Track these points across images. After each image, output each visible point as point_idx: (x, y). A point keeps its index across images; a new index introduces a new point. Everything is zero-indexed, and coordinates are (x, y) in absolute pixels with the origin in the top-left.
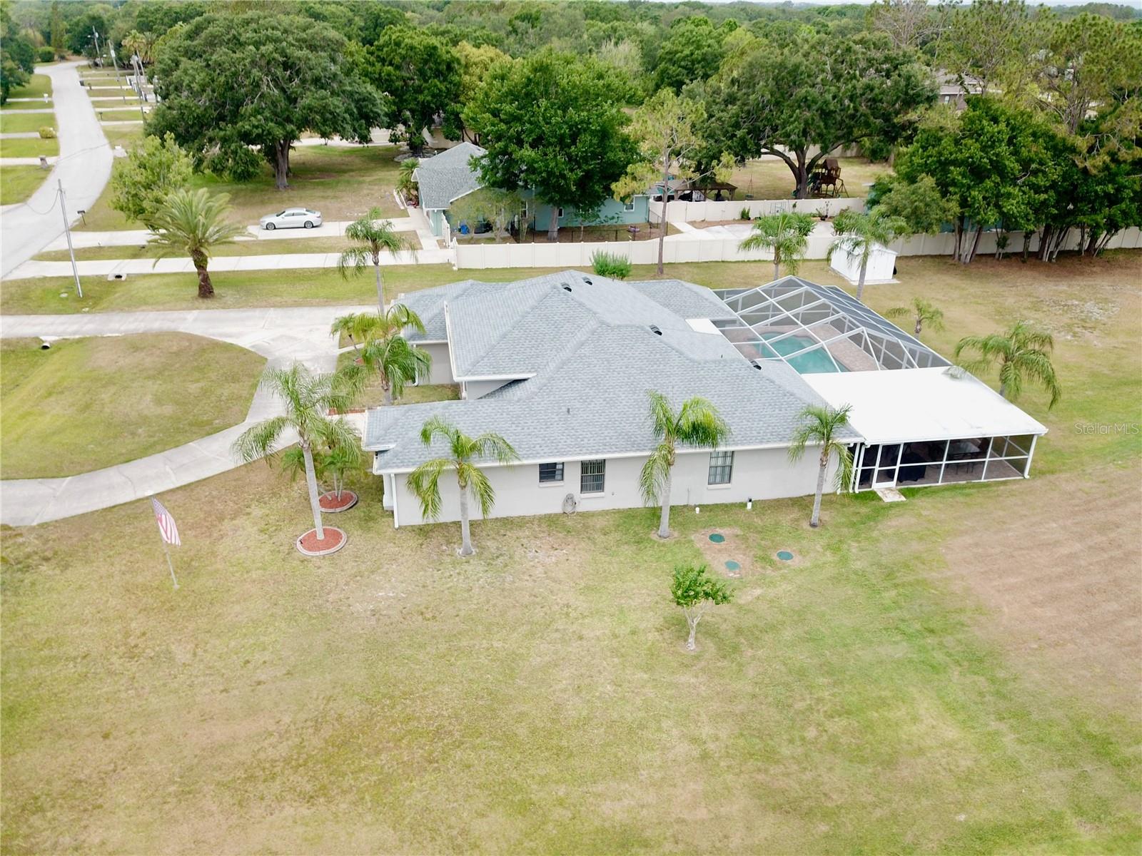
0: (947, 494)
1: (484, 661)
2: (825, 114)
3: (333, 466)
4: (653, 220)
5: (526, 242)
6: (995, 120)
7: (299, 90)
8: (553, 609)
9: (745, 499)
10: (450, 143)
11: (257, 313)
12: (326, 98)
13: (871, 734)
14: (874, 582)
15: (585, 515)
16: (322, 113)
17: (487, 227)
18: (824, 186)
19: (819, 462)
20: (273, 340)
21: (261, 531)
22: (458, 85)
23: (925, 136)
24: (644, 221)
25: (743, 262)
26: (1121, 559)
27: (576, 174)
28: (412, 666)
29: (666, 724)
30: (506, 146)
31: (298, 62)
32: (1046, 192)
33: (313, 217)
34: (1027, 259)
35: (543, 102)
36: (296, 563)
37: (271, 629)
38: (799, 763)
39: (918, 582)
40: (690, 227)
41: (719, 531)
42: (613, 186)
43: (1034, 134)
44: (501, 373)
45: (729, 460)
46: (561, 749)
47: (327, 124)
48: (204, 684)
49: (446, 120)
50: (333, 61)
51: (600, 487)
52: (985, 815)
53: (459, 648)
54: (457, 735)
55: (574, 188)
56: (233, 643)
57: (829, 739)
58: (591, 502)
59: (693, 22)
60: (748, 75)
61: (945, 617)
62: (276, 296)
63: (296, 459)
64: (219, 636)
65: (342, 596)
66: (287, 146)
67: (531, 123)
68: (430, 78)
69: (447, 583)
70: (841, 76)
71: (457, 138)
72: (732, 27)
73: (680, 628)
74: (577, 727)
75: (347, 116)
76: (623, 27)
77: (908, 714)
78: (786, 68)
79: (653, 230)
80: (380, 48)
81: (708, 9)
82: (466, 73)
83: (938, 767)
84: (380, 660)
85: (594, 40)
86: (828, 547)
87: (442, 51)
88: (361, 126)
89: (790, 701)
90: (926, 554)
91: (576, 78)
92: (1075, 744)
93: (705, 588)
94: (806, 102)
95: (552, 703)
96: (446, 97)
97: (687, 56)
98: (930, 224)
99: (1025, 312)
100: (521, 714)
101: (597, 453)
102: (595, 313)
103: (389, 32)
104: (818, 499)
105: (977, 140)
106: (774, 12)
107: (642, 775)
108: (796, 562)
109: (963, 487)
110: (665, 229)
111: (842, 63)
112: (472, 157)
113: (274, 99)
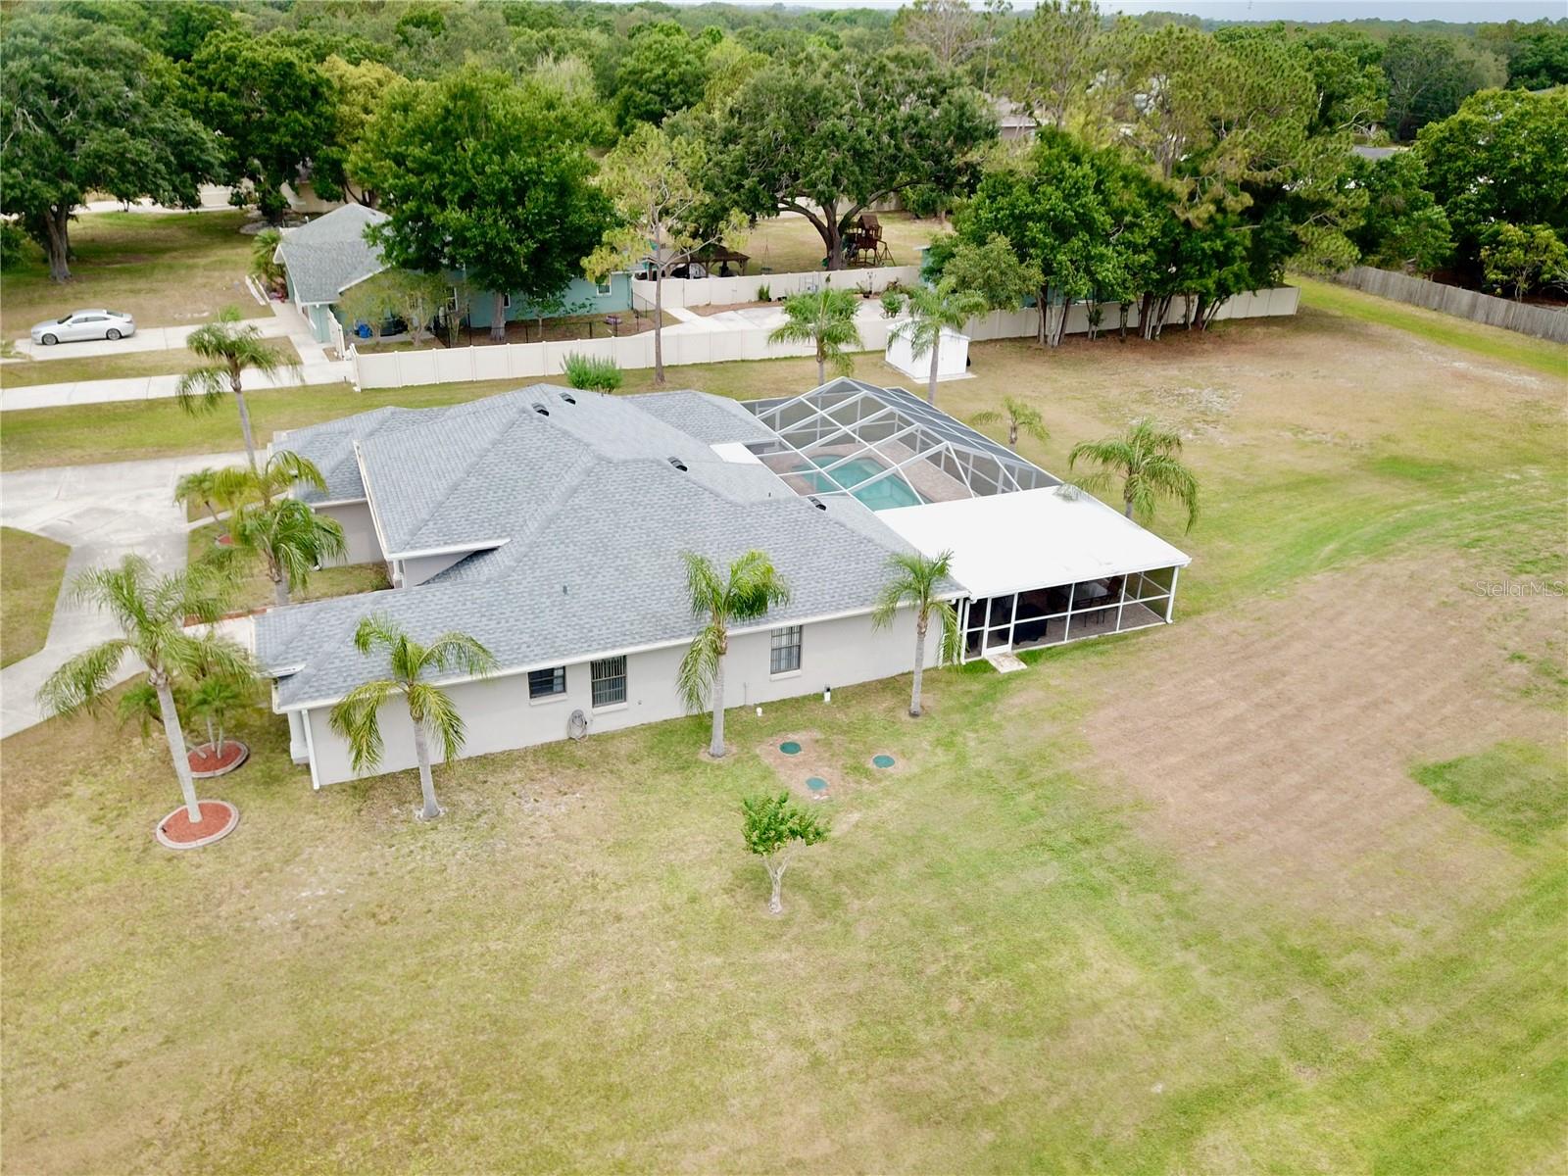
0: (1077, 653)
1: (477, 973)
2: (859, 155)
3: (205, 708)
4: (639, 306)
5: (459, 345)
6: (1076, 159)
7: (78, 129)
8: (572, 882)
9: (820, 689)
10: (325, 205)
11: (44, 475)
12: (124, 140)
13: (1031, 993)
14: (1004, 783)
15: (600, 739)
16: (119, 164)
17: (397, 326)
18: (862, 252)
19: (915, 631)
20: (76, 516)
21: (94, 821)
22: (331, 119)
23: (991, 182)
24: (626, 308)
25: (770, 360)
26: (1295, 716)
27: (528, 247)
28: (368, 997)
29: (756, 1025)
30: (420, 208)
31: (72, 85)
32: (1144, 252)
33: (119, 322)
34: (1126, 337)
35: (471, 144)
36: (158, 864)
37: (129, 975)
38: (943, 1050)
39: (1059, 777)
40: (691, 315)
41: (792, 737)
42: (584, 262)
43: (1124, 178)
44: (455, 543)
45: (796, 637)
46: (610, 1087)
47: (128, 181)
48: (24, 1081)
49: (318, 171)
50: (130, 83)
51: (619, 694)
52: (1187, 1080)
53: (439, 960)
54: (452, 1094)
55: (525, 268)
56: (66, 1007)
57: (978, 1010)
58: (608, 718)
59: (661, 30)
60: (752, 103)
61: (1099, 819)
62: (72, 447)
63: (142, 703)
64: (40, 998)
65: (242, 905)
66: (64, 214)
67: (453, 173)
68: (286, 109)
69: (406, 864)
70: (875, 104)
71: (337, 198)
72: (716, 38)
73: (757, 885)
74: (629, 1051)
75: (161, 167)
76: (563, 37)
77: (1073, 958)
78: (803, 93)
79: (641, 320)
80: (203, 65)
81: (674, 12)
82: (341, 101)
83: (1120, 1026)
84: (317, 997)
85: (524, 54)
86: (938, 742)
87: (302, 68)
88: (183, 182)
89: (919, 965)
90: (1063, 739)
91: (518, 109)
92: (1277, 966)
93: (790, 824)
94: (833, 139)
95: (589, 1021)
96: (313, 138)
97: (659, 77)
98: (1009, 298)
99: (1134, 406)
100: (545, 1045)
101: (614, 647)
102: (588, 445)
103: (214, 42)
104: (917, 678)
105: (1057, 188)
106: (763, 17)
107: (733, 1106)
108: (900, 768)
109: (1095, 643)
110: (657, 318)
111: (875, 86)
112: (368, 226)
113: (38, 143)
